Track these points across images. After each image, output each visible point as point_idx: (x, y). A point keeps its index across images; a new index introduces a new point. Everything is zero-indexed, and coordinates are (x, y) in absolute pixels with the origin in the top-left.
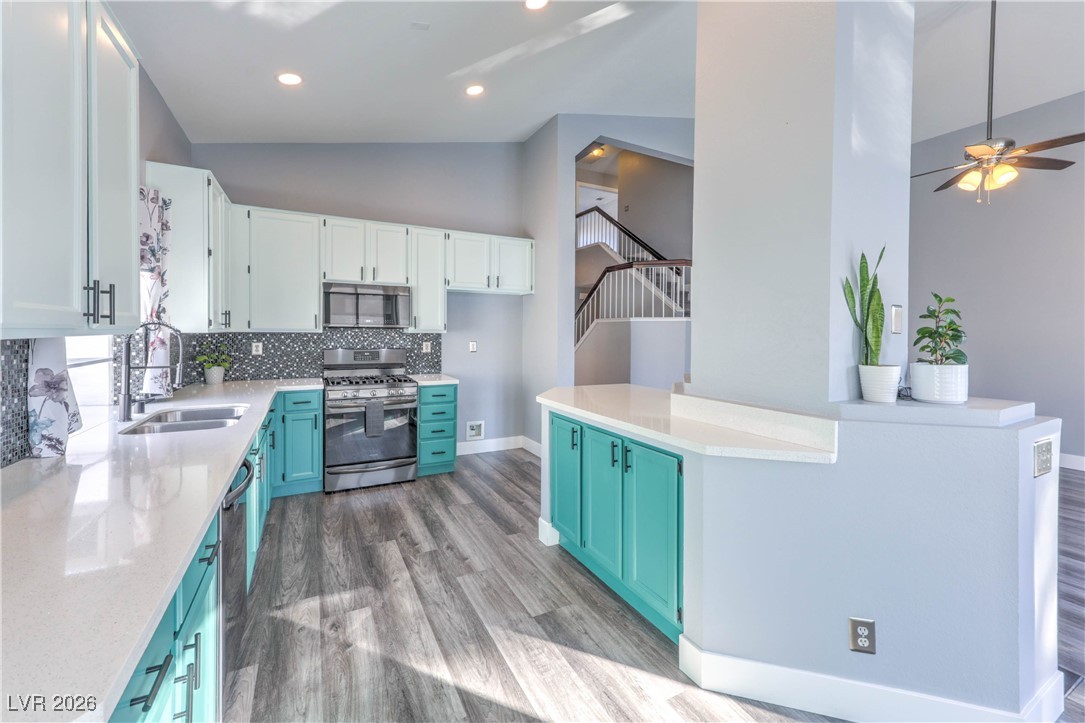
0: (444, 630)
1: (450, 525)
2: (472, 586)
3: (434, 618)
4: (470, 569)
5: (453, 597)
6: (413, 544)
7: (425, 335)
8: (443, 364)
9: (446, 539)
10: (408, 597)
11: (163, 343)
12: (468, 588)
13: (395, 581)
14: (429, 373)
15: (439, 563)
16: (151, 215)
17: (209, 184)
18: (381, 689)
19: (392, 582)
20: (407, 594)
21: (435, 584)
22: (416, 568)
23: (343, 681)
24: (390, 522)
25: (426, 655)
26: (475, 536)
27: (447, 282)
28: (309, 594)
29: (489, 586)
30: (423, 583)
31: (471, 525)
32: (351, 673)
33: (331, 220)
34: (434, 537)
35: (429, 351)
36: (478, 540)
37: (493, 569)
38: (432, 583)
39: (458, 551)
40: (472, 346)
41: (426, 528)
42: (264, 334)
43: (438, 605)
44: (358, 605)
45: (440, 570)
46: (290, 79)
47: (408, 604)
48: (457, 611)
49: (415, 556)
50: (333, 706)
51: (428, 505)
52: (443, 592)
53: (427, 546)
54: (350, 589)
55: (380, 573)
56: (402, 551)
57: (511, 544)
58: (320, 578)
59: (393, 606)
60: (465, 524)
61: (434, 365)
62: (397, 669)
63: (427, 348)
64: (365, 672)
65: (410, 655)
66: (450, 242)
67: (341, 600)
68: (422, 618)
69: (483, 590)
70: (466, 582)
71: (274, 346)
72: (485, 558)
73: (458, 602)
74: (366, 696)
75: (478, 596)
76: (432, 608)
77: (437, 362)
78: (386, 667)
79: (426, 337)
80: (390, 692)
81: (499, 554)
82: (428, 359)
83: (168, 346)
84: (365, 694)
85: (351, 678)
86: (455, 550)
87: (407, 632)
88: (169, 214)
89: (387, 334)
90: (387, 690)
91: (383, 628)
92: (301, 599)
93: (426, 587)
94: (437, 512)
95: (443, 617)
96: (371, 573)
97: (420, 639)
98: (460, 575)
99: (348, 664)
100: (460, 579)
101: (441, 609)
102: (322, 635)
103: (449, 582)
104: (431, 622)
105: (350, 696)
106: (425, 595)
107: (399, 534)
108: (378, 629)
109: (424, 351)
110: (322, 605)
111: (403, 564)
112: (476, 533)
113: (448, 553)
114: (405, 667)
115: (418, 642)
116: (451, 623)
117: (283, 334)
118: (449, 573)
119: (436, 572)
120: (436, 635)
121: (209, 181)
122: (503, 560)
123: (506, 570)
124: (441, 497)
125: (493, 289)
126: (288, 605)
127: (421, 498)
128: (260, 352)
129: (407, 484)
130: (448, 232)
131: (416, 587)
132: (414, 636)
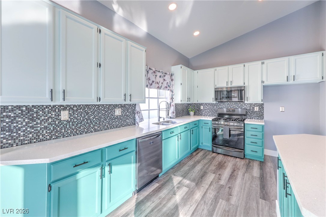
0: (198, 212)
1: (239, 181)
2: (222, 206)
3: (199, 206)
4: (228, 200)
5: (212, 204)
6: (219, 179)
7: (256, 104)
8: (265, 116)
9: (232, 184)
10: (200, 194)
11: (173, 105)
12: (220, 205)
13: (202, 186)
14: (257, 119)
15: (220, 190)
16: (168, 78)
17: (181, 68)
18: (168, 212)
19: (201, 186)
20: (201, 193)
21: (211, 196)
22: (212, 187)
23: (165, 202)
24: (220, 168)
25: (186, 214)
26: (244, 189)
27: (263, 82)
28: (182, 176)
29: (228, 211)
30: (209, 193)
31: (247, 185)
32: (168, 201)
33: (218, 68)
34: (229, 181)
35: (258, 110)
36: (244, 192)
37: (237, 207)
38: (211, 195)
39: (231, 191)
40: (281, 109)
41: (229, 176)
42: (203, 104)
43: (205, 203)
44: (187, 186)
45: (218, 192)
46: (197, 33)
47: (198, 195)
48: (208, 210)
49: (215, 183)
50: (158, 206)
51: (238, 169)
52: (211, 201)
53: (222, 182)
54: (190, 181)
55: (201, 181)
56: (214, 179)
57: (257, 203)
58: (188, 173)
59: (194, 193)
60: (245, 183)
61: (260, 116)
62: (176, 211)
63: (256, 109)
64: (170, 205)
65: (183, 210)
66: (264, 66)
67: (186, 182)
68: (196, 203)
69: (225, 210)
70: (222, 203)
71: (206, 107)
72: (239, 200)
73: (212, 207)
74: (164, 210)
75: (220, 211)
76: (202, 202)
77: (262, 115)
78: (175, 207)
79: (256, 105)
80: (169, 214)
81: (247, 203)
82: (257, 113)
83: (174, 106)
84: (165, 209)
85: (167, 203)
86: (230, 190)
87: (189, 203)
88: (173, 77)
89: (239, 104)
90: (169, 213)
91: (185, 197)
92: (180, 176)
93: (208, 195)
94: (239, 173)
95: (202, 207)
96: (199, 181)
97: (189, 208)
98: (223, 199)
99: (170, 199)
100: (221, 200)
101: (205, 205)
102: (174, 188)
103: (216, 199)
104: (197, 206)
105: (162, 207)
106: (205, 197)
107: (218, 173)
108: (184, 196)
109: (255, 110)
110: (181, 180)
111: (209, 183)
112: (246, 189)
113: (227, 189)
114: (178, 212)
115: (188, 209)
116: (202, 212)
117: (208, 104)
118: (220, 195)
119: (216, 192)
120: (194, 211)
121: (181, 67)
122: (246, 206)
123: (243, 211)
124: (247, 169)
125: (291, 82)
126: (177, 175)
127: (239, 166)
128: (202, 109)
129: (239, 159)
130: (263, 61)
131: (205, 193)
132: (189, 206)
